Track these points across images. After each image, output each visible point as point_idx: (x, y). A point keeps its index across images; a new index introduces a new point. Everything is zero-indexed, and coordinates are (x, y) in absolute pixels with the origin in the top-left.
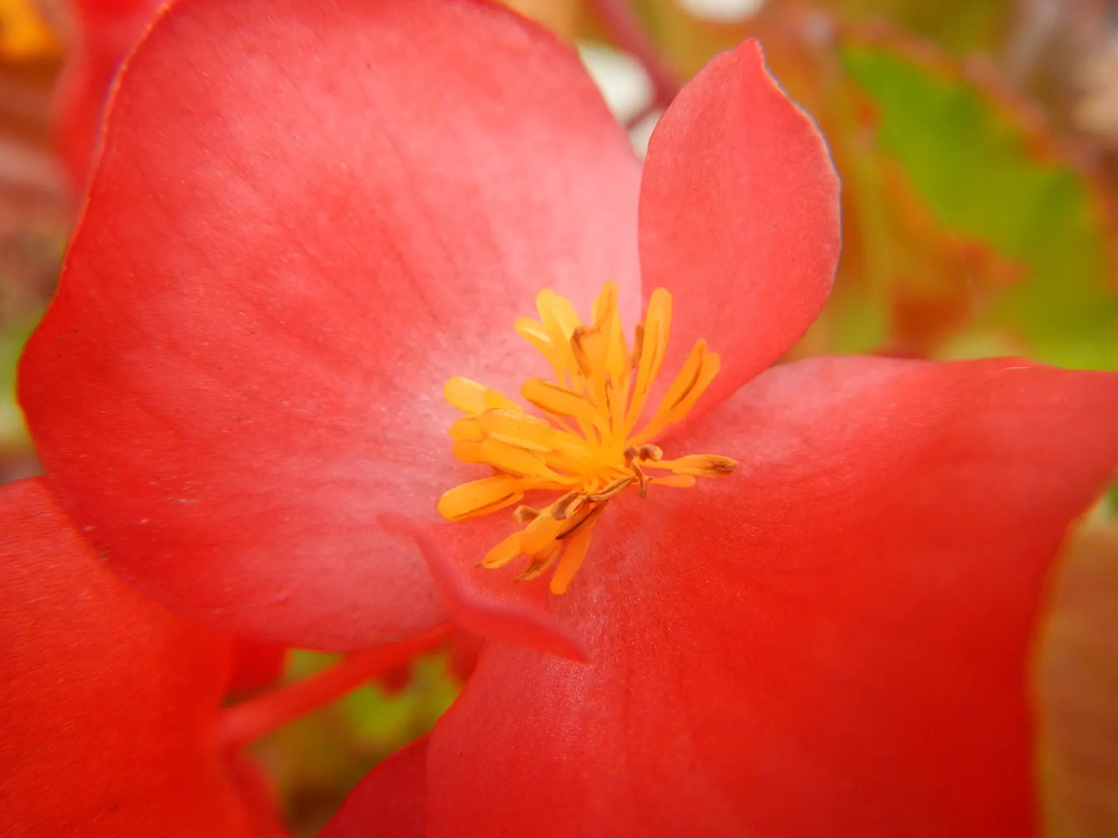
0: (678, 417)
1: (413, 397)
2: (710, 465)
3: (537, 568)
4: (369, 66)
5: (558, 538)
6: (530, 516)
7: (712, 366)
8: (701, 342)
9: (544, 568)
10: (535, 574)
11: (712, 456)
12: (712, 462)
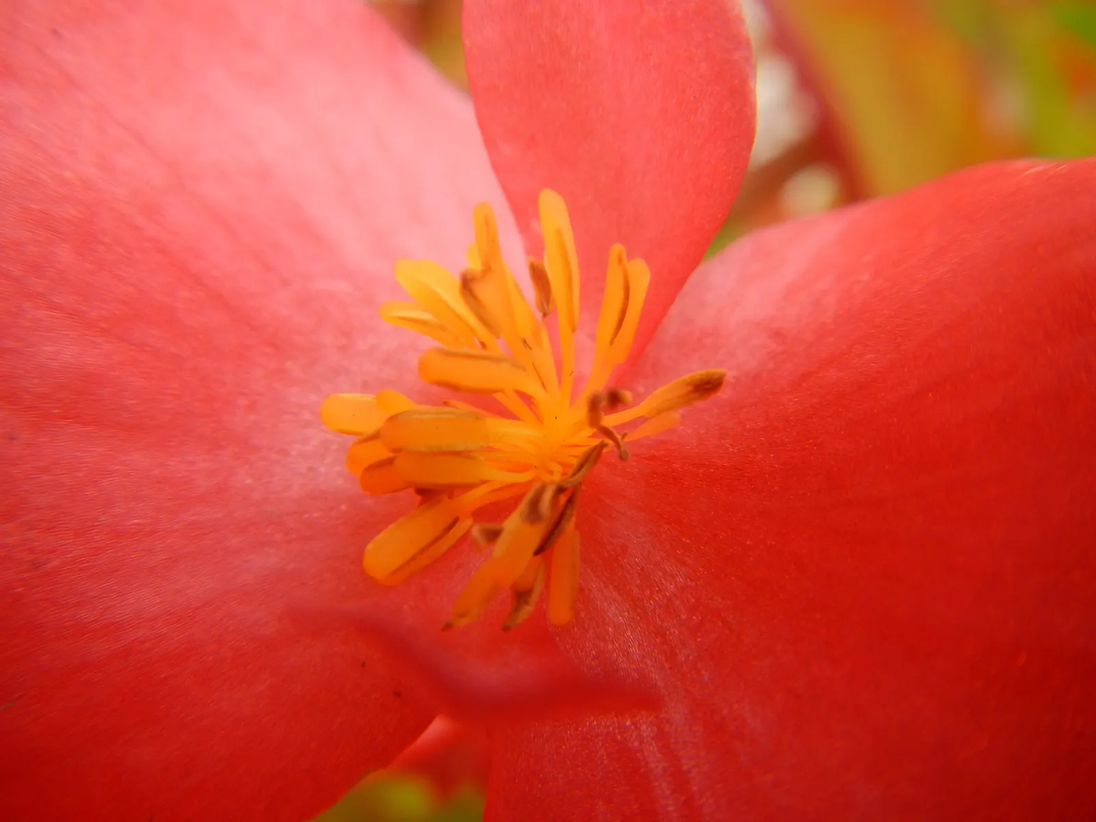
0: (620, 352)
1: (284, 452)
2: (690, 388)
3: (526, 602)
4: (55, 32)
5: (537, 553)
6: (493, 535)
7: (641, 275)
8: (617, 249)
9: (534, 598)
10: (527, 611)
11: (687, 377)
12: (688, 384)
